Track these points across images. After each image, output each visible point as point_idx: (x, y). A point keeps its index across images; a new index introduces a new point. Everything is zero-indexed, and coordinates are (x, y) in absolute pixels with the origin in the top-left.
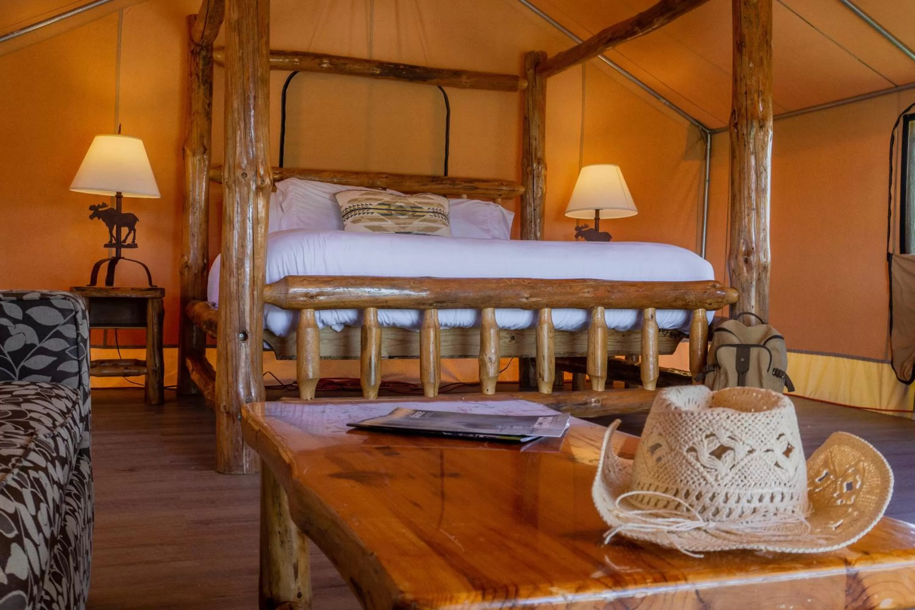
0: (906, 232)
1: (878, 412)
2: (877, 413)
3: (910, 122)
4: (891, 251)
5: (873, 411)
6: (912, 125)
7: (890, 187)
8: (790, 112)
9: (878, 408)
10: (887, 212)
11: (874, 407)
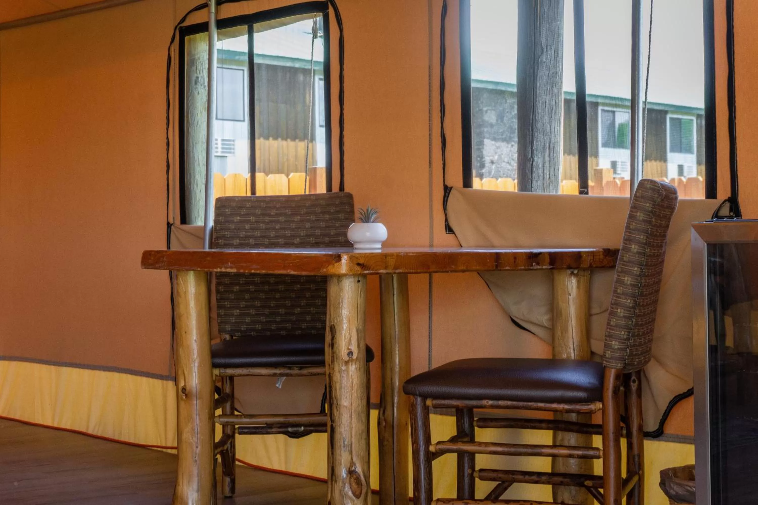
0: (187, 194)
1: (164, 450)
2: (162, 452)
3: (187, 38)
4: (171, 221)
5: (159, 449)
6: (190, 41)
7: (167, 129)
8: (62, 11)
9: (164, 445)
10: (165, 164)
11: (159, 445)
